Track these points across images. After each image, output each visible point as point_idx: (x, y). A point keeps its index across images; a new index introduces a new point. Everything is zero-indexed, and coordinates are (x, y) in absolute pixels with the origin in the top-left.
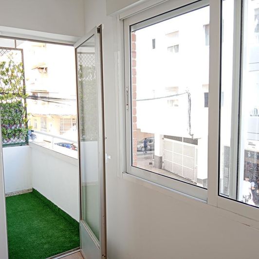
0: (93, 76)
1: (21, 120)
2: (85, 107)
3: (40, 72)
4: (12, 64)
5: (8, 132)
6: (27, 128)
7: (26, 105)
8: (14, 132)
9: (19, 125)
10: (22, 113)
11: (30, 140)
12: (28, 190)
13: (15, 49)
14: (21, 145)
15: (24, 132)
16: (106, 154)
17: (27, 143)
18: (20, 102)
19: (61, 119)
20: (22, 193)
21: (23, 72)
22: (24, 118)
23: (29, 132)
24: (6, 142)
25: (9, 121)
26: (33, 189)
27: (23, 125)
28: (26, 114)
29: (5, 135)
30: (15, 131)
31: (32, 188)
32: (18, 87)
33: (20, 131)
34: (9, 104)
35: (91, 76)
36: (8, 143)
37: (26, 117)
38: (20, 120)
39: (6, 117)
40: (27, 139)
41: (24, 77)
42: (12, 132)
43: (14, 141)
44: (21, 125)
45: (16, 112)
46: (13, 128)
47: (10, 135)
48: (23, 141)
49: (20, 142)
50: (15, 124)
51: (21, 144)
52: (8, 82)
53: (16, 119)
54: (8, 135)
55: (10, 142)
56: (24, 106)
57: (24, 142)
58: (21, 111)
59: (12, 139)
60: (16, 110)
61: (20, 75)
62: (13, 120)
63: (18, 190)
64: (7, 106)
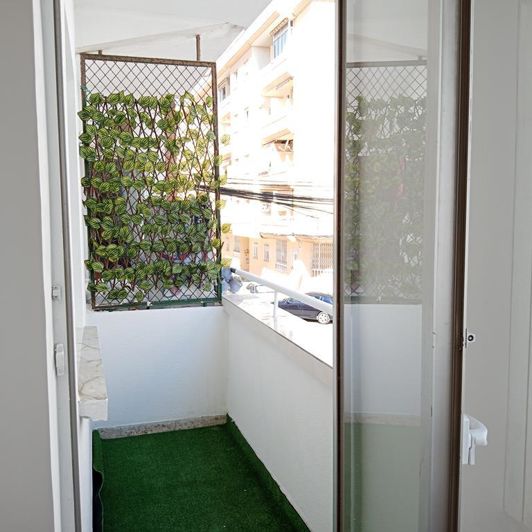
0: (391, 126)
1: (206, 243)
2: (366, 212)
3: (279, 150)
4: (187, 102)
5: (174, 271)
6: (219, 261)
7: (218, 206)
8: (187, 272)
9: (200, 255)
10: (209, 225)
11: (226, 293)
12: (216, 419)
13: (198, 64)
14: (204, 305)
15: (212, 273)
16: (465, 420)
17: (218, 299)
18: (205, 199)
19: (315, 244)
20: (200, 426)
21: (214, 122)
22: (213, 238)
23: (226, 274)
24: (169, 294)
25: (178, 245)
26: (228, 418)
27: (210, 255)
28: (219, 229)
29: (168, 278)
30: (190, 269)
31: (224, 414)
32: (201, 161)
33: (203, 269)
34: (180, 202)
35: (388, 126)
36: (174, 298)
37: (218, 235)
38: (203, 243)
39: (171, 235)
40: (218, 289)
41: (217, 135)
42: (183, 271)
43: (188, 293)
44: (205, 256)
45: (196, 223)
46: (187, 261)
47: (179, 278)
48: (210, 294)
49: (203, 297)
50: (191, 251)
51: (206, 302)
52: (178, 148)
53: (194, 240)
54: (175, 280)
55: (179, 296)
56: (214, 208)
57: (212, 296)
58: (207, 221)
59: (183, 289)
60: (196, 218)
61: (206, 128)
62: (188, 242)
63: (192, 416)
64: (174, 208)
